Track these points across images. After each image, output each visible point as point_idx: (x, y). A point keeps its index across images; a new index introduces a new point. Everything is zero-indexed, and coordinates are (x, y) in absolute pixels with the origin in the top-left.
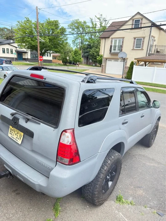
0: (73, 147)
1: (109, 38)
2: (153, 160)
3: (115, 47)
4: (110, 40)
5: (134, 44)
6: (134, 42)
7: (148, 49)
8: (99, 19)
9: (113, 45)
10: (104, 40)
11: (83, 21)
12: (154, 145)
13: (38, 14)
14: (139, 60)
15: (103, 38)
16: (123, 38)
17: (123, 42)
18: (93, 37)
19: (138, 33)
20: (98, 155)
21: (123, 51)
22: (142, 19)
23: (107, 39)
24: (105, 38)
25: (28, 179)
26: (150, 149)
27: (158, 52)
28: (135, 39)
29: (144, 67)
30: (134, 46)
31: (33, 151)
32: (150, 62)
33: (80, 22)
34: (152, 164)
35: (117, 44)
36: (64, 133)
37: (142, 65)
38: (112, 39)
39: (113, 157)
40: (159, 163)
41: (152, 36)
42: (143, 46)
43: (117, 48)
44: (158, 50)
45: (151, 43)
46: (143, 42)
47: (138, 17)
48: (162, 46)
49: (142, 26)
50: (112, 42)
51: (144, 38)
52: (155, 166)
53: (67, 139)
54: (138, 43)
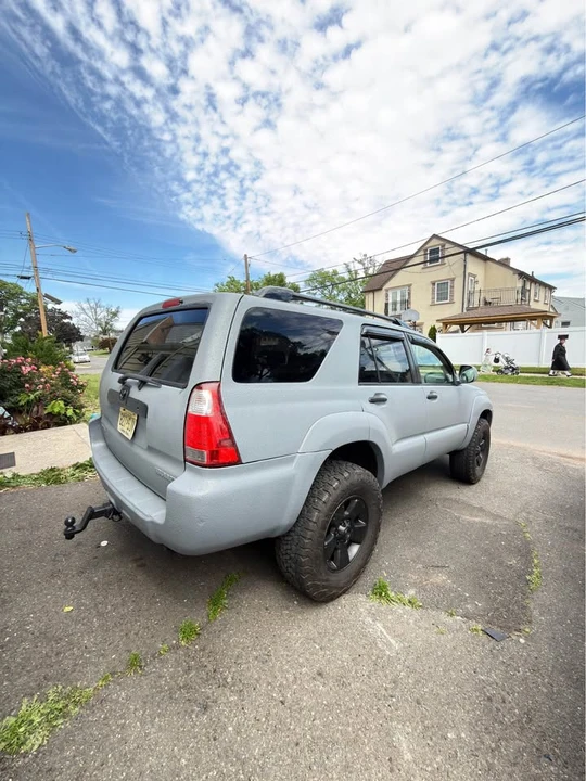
1: (380, 289)
2: (481, 509)
3: (395, 303)
4: (383, 292)
5: (433, 293)
6: (433, 290)
7: (466, 300)
8: (361, 262)
9: (390, 301)
10: (371, 295)
11: (331, 270)
12: (483, 480)
14: (446, 323)
15: (369, 291)
16: (410, 286)
17: (409, 294)
18: (352, 295)
19: (440, 273)
21: (413, 306)
22: (443, 246)
23: (376, 293)
24: (373, 291)
26: (473, 487)
27: (486, 303)
28: (434, 284)
29: (461, 334)
30: (433, 298)
32: (471, 324)
33: (327, 273)
34: (477, 520)
35: (399, 299)
37: (456, 332)
38: (387, 290)
40: (496, 517)
41: (470, 274)
42: (452, 296)
43: (399, 306)
44: (488, 300)
45: (469, 287)
46: (452, 287)
47: (435, 242)
48: (495, 290)
50: (387, 296)
51: (453, 280)
52: (485, 523)
54: (442, 291)
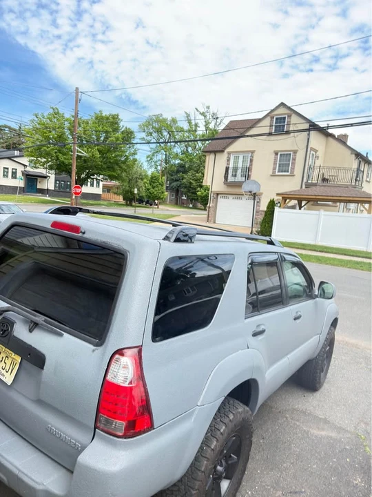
0: (138, 394)
1: (222, 151)
2: (326, 421)
3: (235, 170)
4: (225, 155)
5: (275, 164)
6: (275, 160)
7: (305, 175)
8: (203, 114)
9: (231, 166)
10: (212, 156)
11: (170, 118)
12: (326, 386)
13: (77, 101)
14: (286, 197)
15: (210, 152)
16: (253, 152)
17: (251, 161)
18: (190, 149)
19: (283, 143)
20: (196, 413)
21: (252, 178)
22: (290, 116)
23: (218, 155)
24: (215, 152)
25: (21, 475)
26: (317, 394)
27: (324, 180)
28: (277, 154)
29: (297, 210)
30: (274, 169)
31: (40, 402)
32: (309, 201)
33: (165, 120)
34: (323, 433)
35: (240, 165)
36: (117, 356)
37: (293, 207)
38: (229, 153)
39: (231, 417)
40: (340, 429)
41: (312, 149)
42: (293, 169)
43: (239, 172)
44: (326, 177)
45: (310, 162)
46: (294, 159)
47: (282, 111)
48: (334, 168)
49: (291, 129)
50: (228, 160)
51: (295, 152)
52: (331, 437)
53: (123, 374)
54: (284, 163)
